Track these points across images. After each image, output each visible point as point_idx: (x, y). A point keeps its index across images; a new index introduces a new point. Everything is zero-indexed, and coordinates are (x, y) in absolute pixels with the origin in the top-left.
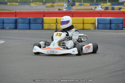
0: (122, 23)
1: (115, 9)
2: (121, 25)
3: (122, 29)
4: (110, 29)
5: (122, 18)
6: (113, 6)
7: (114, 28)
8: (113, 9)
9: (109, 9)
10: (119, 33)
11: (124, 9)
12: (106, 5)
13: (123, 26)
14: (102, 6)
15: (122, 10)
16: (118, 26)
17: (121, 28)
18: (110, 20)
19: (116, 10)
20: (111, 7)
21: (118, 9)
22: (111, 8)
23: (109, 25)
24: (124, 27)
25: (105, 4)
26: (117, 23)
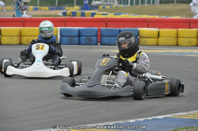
0: (96, 36)
1: (86, 15)
2: (94, 38)
3: (97, 44)
4: (79, 44)
5: (96, 28)
6: (83, 11)
7: (84, 43)
8: (83, 15)
9: (78, 14)
10: (91, 50)
11: (99, 14)
12: (73, 9)
13: (97, 39)
14: (67, 10)
15: (96, 16)
16: (90, 40)
17: (95, 42)
18: (79, 31)
19: (88, 16)
20: (80, 12)
21: (90, 15)
22: (80, 14)
23: (76, 39)
24: (99, 40)
25: (71, 8)
26: (88, 35)
